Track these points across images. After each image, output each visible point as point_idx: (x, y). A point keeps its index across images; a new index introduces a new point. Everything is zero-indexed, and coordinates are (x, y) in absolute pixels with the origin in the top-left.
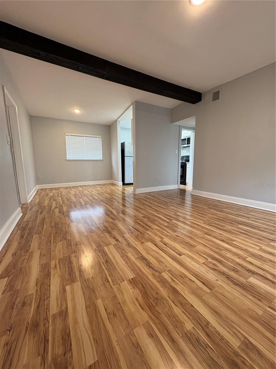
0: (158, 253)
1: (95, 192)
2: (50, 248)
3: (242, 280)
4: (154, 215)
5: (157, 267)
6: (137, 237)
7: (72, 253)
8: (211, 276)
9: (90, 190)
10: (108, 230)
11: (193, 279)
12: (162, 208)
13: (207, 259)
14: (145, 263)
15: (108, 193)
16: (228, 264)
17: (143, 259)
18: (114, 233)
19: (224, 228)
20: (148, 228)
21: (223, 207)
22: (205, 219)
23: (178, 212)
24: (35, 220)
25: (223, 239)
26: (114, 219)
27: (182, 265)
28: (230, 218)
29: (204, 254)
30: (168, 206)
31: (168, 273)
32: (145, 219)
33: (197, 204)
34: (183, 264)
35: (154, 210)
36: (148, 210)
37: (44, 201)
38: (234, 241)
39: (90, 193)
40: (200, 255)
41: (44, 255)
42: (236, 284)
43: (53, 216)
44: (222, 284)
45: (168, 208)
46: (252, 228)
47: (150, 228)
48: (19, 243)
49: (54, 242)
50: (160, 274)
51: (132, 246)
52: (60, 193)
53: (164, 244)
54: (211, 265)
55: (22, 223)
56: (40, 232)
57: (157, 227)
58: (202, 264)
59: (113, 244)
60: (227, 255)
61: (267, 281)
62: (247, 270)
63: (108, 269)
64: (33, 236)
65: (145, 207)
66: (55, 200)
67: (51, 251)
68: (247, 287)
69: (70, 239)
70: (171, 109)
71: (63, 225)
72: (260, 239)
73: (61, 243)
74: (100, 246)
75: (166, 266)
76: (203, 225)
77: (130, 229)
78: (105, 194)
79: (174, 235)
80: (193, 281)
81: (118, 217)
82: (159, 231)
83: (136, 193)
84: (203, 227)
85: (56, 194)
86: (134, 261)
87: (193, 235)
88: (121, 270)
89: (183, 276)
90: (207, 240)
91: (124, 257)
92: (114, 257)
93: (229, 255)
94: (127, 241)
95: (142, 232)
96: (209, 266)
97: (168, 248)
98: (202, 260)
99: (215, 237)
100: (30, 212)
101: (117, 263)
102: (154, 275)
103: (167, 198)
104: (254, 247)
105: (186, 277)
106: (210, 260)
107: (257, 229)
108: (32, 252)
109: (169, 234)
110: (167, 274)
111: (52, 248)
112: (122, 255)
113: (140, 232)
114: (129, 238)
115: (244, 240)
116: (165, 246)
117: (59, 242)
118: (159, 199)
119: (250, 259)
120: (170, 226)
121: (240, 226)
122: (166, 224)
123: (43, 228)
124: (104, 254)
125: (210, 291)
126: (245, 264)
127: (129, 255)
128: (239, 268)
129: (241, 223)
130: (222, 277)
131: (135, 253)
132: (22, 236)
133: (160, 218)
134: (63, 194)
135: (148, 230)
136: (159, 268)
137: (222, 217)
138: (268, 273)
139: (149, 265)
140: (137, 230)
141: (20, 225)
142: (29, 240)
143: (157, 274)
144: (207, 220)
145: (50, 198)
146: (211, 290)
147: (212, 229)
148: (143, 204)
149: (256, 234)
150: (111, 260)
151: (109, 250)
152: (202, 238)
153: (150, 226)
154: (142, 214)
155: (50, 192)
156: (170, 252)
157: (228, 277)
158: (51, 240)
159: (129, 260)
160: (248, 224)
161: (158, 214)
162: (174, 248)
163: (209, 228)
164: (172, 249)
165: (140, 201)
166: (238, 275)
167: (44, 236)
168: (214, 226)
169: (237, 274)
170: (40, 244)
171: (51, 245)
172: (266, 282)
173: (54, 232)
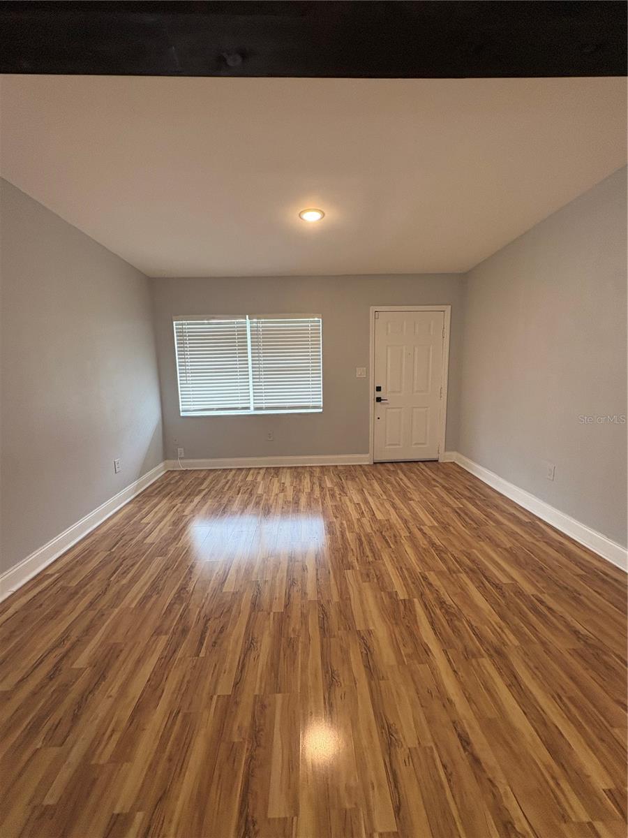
77: (396, 542)
95: (378, 534)
113: (382, 534)
135: (367, 535)
140: (384, 537)
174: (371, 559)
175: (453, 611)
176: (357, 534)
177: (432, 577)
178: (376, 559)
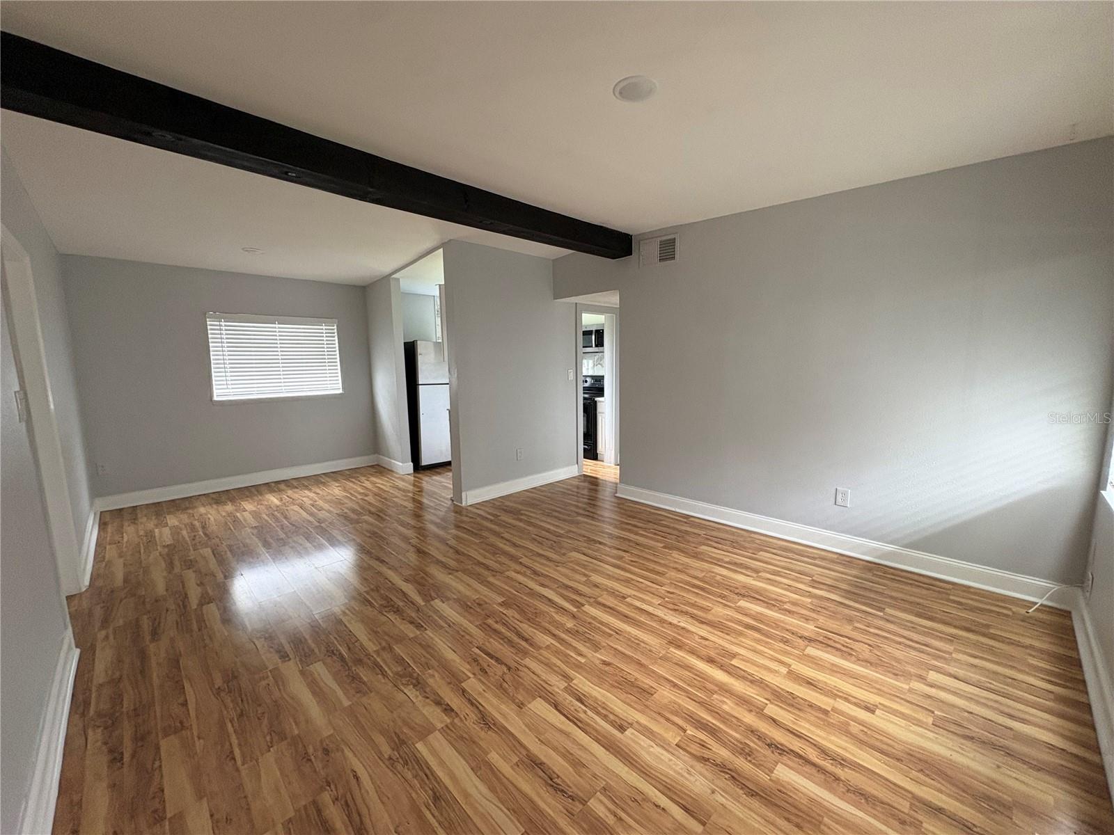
0: (567, 734)
1: (329, 512)
2: (240, 786)
3: (763, 777)
4: (532, 594)
5: (575, 785)
6: (501, 686)
7: (322, 789)
8: (699, 782)
9: (308, 502)
10: (411, 676)
11: (664, 801)
12: (548, 559)
13: (685, 731)
14: (540, 777)
15: (373, 510)
16: (731, 736)
17: (534, 764)
18: (430, 681)
19: (710, 617)
20: (524, 643)
21: (700, 539)
22: (663, 590)
23: (595, 571)
24: (142, 672)
25: (712, 654)
26: (419, 627)
27: (632, 764)
28: (718, 578)
29: (676, 713)
30: (563, 551)
31: (602, 798)
32: (510, 612)
33: (637, 534)
34: (633, 759)
35: (528, 572)
36: (513, 574)
37: (146, 571)
38: (734, 656)
39: (311, 514)
40: (668, 720)
41: (228, 820)
42: (752, 794)
43: (207, 641)
44: (724, 800)
45: (564, 559)
46: (767, 608)
47: (531, 645)
48: (112, 786)
49: (243, 756)
50: (584, 805)
51: (494, 724)
52: (197, 524)
53: (577, 700)
54: (694, 748)
55: (94, 695)
56: (181, 723)
57: (549, 640)
58: (674, 749)
59: (439, 726)
60: (725, 707)
61: (808, 769)
62: (768, 745)
63: (447, 824)
64: (158, 748)
65: (500, 563)
66: (189, 564)
67: (245, 797)
68: (773, 796)
69: (296, 732)
70: (553, 261)
71: (257, 677)
72: (786, 642)
73: (270, 757)
74: (403, 742)
75: (595, 776)
76: (660, 613)
78: (366, 518)
79: (597, 662)
80: (663, 809)
81: (431, 613)
82: (557, 653)
83: (464, 504)
84: (662, 621)
85: (184, 533)
86: (511, 779)
87: (643, 653)
88: (482, 816)
89: (639, 799)
90: (677, 664)
91: (480, 768)
92: (453, 777)
93: (728, 706)
94: (478, 708)
95: (513, 664)
96: (692, 751)
97: (589, 713)
98: (673, 737)
99: (692, 652)
100: (107, 637)
101: (467, 795)
102: (570, 813)
103: (556, 517)
104: (777, 669)
105: (646, 799)
106: (691, 731)
107: (776, 608)
108: (180, 816)
109: (583, 661)
110: (601, 802)
111: (249, 787)
112: (474, 764)
113: (506, 665)
114: (480, 694)
115: (755, 651)
116: (580, 705)
117: (262, 755)
118: (535, 526)
119: (771, 710)
120: (581, 629)
121: (743, 603)
122: (570, 624)
123: (185, 704)
124: (422, 769)
125: (702, 827)
126: (763, 727)
127: (494, 757)
128: (753, 744)
129: (743, 591)
130: (723, 782)
131: (507, 749)
132: (116, 758)
133: (550, 600)
134: (213, 528)
135: (525, 653)
136: (579, 789)
137: (701, 575)
138: (808, 743)
139: (552, 782)
140: (497, 660)
141: (87, 703)
142: (149, 766)
143: (578, 807)
144: (668, 592)
145: (168, 555)
146: (704, 824)
147: (682, 624)
148: (496, 551)
149: (776, 624)
150: (446, 788)
151: (434, 752)
152: (665, 659)
153: (528, 636)
154: (500, 592)
155: (156, 526)
156: (596, 723)
157: (735, 777)
158: (232, 752)
159: (498, 779)
160: (757, 592)
161: (542, 585)
162: (604, 708)
163: (675, 621)
164: (598, 713)
165: (481, 537)
166: (754, 764)
167: (199, 738)
168: (686, 613)
169: (750, 761)
170: (196, 775)
171: (237, 770)
172: (809, 771)
173: (234, 714)
174: (490, 621)
175: (387, 609)
176: (540, 648)
177: (411, 631)
178: (485, 623)
